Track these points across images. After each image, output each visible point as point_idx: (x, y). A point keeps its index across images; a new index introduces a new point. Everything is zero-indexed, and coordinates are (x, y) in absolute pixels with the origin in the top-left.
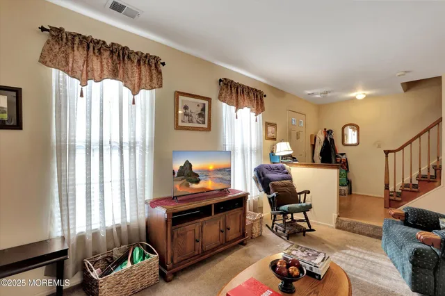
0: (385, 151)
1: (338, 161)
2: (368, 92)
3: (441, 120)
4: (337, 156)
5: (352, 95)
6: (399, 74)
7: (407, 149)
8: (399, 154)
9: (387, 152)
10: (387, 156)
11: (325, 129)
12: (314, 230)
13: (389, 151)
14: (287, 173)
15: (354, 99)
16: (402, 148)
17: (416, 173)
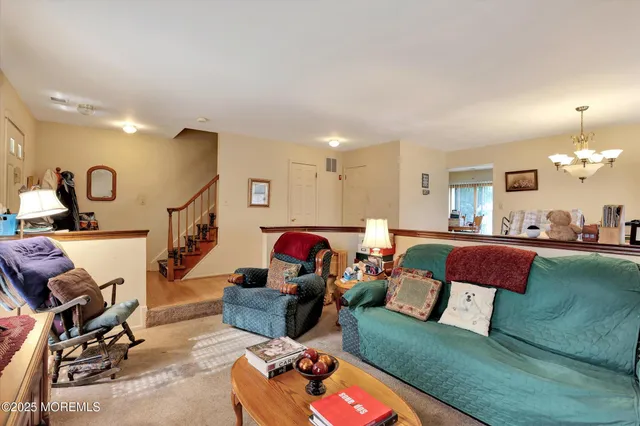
0: (168, 210)
1: (84, 226)
2: (141, 126)
3: (217, 177)
4: (81, 218)
5: (117, 123)
6: (200, 119)
7: (190, 206)
8: (183, 212)
9: (170, 211)
10: (170, 216)
11: (58, 170)
12: (140, 341)
13: (174, 210)
14: (61, 255)
15: (119, 131)
16: (186, 206)
17: (183, 234)
